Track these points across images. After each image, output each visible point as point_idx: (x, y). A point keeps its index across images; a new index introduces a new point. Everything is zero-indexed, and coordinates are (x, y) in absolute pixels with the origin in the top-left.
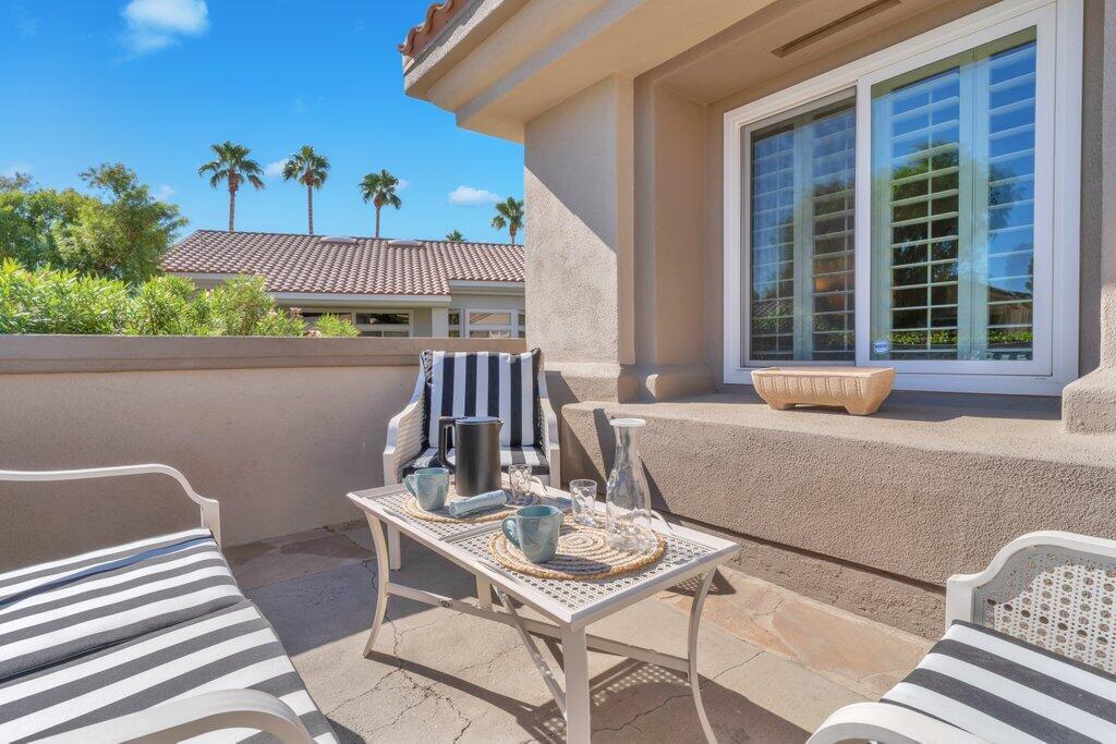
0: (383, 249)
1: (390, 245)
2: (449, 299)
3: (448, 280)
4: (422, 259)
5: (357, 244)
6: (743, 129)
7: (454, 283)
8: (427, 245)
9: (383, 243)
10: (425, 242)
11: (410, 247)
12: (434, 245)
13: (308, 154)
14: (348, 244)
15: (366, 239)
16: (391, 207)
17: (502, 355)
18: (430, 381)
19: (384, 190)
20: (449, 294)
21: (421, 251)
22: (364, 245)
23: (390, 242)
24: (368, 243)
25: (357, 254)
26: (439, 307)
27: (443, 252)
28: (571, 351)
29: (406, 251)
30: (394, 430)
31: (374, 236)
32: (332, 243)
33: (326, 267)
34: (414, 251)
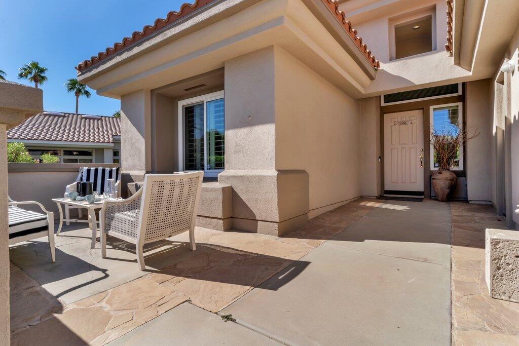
0: (79, 120)
1: (83, 118)
2: (113, 145)
3: (113, 136)
4: (100, 125)
5: (64, 116)
6: (183, 106)
7: (114, 137)
8: (103, 118)
9: (79, 116)
10: (102, 117)
11: (94, 119)
12: (107, 119)
13: (35, 65)
14: (59, 116)
15: (70, 114)
16: (85, 96)
17: (106, 168)
18: (82, 176)
19: (81, 88)
20: (112, 142)
21: (100, 121)
22: (68, 117)
23: (83, 116)
24: (71, 116)
25: (64, 122)
26: (108, 148)
27: (111, 122)
28: (133, 167)
29: (92, 121)
30: (68, 188)
31: (75, 113)
32: (50, 115)
33: (46, 127)
34: (96, 121)
